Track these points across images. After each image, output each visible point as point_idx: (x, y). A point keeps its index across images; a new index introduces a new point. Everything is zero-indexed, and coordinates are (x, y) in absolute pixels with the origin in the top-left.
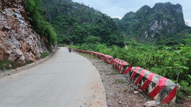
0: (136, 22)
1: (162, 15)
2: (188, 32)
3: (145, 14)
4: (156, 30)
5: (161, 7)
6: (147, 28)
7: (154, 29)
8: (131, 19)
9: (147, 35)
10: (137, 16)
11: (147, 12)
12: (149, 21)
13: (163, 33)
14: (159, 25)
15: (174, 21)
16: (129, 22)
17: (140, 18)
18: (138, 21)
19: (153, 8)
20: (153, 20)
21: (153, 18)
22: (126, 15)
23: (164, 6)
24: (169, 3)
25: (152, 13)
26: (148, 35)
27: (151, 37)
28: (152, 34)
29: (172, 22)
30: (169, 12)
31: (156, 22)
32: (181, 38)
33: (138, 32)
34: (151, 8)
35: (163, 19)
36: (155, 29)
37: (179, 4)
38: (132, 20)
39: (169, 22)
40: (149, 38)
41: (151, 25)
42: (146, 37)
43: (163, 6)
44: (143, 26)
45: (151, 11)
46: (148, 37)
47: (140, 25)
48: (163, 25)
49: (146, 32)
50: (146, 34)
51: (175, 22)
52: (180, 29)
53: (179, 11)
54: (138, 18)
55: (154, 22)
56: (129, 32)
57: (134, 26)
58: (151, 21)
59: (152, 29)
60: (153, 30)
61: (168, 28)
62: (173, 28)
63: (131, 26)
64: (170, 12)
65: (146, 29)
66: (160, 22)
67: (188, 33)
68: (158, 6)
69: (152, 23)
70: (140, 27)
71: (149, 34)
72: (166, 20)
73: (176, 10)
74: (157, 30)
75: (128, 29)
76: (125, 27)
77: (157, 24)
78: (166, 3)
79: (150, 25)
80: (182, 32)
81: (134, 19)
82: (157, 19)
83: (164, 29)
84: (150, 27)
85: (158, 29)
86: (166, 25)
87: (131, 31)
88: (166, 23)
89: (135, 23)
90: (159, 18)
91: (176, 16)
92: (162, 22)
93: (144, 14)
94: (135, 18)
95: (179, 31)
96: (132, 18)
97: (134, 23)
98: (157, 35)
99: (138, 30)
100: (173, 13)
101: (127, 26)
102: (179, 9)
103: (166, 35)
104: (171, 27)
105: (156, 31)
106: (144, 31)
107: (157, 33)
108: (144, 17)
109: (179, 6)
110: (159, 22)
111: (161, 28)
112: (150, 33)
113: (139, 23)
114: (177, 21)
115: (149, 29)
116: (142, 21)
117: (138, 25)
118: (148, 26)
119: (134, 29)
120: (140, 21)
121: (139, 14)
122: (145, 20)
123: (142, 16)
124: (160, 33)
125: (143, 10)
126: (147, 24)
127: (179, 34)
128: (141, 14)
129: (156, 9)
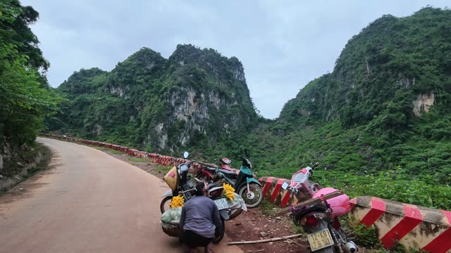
0: (116, 96)
1: (203, 75)
2: (270, 130)
3: (149, 74)
4: (193, 120)
5: (195, 57)
6: (164, 114)
7: (186, 119)
8: (95, 88)
9: (165, 138)
10: (120, 75)
11: (154, 70)
12: (166, 89)
13: (213, 131)
14: (199, 104)
15: (234, 100)
16: (88, 97)
17: (130, 82)
18: (126, 93)
19: (172, 58)
20: (179, 85)
21: (180, 79)
22: (75, 76)
23: (203, 56)
24: (212, 50)
25: (169, 69)
26: (169, 137)
27: (179, 144)
28: (182, 134)
29: (230, 103)
30: (217, 74)
31: (192, 94)
33: (129, 128)
34: (165, 60)
35: (208, 89)
36: (190, 118)
37: (237, 60)
38: (99, 89)
39: (224, 101)
40: (172, 150)
41: (178, 104)
42: (163, 145)
43: (199, 55)
44: (146, 109)
45: (168, 65)
46: (169, 144)
47: (132, 107)
48: (211, 109)
49: (160, 127)
50: (163, 134)
51: (236, 103)
52: (248, 122)
53: (238, 76)
54: (125, 83)
55: (184, 95)
56: (89, 129)
57: (110, 108)
58: (172, 90)
59: (181, 117)
60: (183, 122)
61: (224, 118)
62: (235, 119)
63: (98, 108)
64: (220, 74)
65: (159, 114)
66: (202, 95)
68: (184, 52)
69: (179, 95)
70: (135, 114)
71: (172, 132)
72: (215, 93)
73: (234, 72)
74: (196, 122)
75: (85, 120)
76: (75, 113)
77: (194, 101)
78: (206, 50)
79: (173, 103)
80: (257, 130)
81: (108, 87)
82: (192, 84)
83: (214, 120)
84: (173, 109)
85: (198, 119)
86: (218, 108)
87: (99, 128)
88: (217, 101)
89: (115, 100)
90: (197, 83)
92: (207, 98)
93: (145, 71)
95: (249, 128)
96: (100, 86)
97: (108, 99)
98: (196, 138)
99: (126, 122)
100: (228, 76)
101: (81, 108)
102: (239, 70)
103: (221, 139)
104: (230, 116)
105: (193, 124)
106: (152, 124)
107: (196, 131)
108: (146, 81)
109: (235, 64)
110: (197, 97)
111: (206, 115)
112: (174, 130)
113: (128, 99)
114: (240, 100)
115: (168, 115)
116: (138, 93)
117: (124, 105)
118: (165, 104)
119: (111, 121)
120: (133, 94)
121: (128, 72)
122: (150, 91)
123: (138, 77)
124: (205, 133)
125: (139, 60)
126: (162, 99)
127: (252, 136)
128: (134, 72)
129: (182, 59)
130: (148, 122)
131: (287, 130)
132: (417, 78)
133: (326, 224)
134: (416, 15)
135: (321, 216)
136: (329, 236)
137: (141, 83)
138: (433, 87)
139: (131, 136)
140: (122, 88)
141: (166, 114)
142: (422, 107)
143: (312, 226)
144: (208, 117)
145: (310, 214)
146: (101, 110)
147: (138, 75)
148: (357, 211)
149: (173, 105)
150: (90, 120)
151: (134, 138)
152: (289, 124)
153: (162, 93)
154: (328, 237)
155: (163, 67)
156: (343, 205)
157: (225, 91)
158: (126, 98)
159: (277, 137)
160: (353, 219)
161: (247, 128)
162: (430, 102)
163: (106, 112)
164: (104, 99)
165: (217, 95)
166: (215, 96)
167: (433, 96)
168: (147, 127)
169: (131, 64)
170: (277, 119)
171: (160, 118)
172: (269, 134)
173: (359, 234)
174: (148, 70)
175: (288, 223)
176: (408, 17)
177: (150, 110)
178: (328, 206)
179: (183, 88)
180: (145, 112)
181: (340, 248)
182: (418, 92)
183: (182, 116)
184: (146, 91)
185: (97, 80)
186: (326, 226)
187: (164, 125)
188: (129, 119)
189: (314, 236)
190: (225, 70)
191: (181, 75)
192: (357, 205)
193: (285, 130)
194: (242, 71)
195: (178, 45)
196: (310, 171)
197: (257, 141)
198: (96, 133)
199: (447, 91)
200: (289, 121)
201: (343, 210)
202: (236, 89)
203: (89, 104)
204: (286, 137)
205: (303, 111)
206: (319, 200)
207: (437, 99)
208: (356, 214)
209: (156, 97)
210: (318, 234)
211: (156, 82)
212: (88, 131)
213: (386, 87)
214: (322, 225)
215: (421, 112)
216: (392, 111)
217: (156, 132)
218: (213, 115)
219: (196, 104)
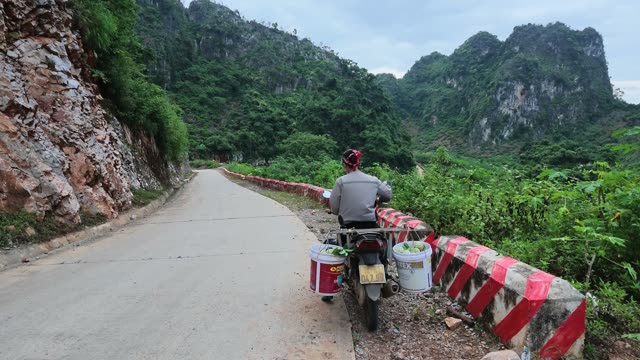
0: (450, 87)
1: (536, 64)
2: (624, 120)
3: (482, 62)
4: (519, 113)
5: (534, 39)
6: (488, 109)
7: (511, 112)
8: (433, 78)
9: (488, 131)
10: (454, 66)
11: (489, 56)
12: (493, 84)
13: (541, 124)
14: (527, 97)
15: (576, 86)
16: (428, 88)
17: (464, 73)
18: (459, 84)
19: (508, 41)
20: (506, 80)
21: (508, 73)
22: (417, 65)
23: (543, 35)
24: (558, 24)
25: (503, 57)
26: (492, 130)
27: (502, 137)
28: (505, 128)
29: (569, 90)
30: (559, 56)
31: (519, 88)
32: (600, 139)
33: (458, 119)
34: (500, 43)
35: (540, 78)
36: (515, 111)
37: (594, 30)
38: (436, 80)
39: (561, 89)
40: (494, 142)
41: (503, 99)
42: (486, 138)
43: (539, 35)
44: (475, 102)
46: (491, 137)
47: (463, 99)
48: (542, 99)
49: (485, 121)
50: (487, 128)
51: (579, 89)
52: (596, 110)
53: (592, 53)
54: (459, 74)
55: (510, 89)
56: (427, 120)
57: (444, 100)
58: (499, 86)
59: (505, 110)
60: (508, 116)
61: (558, 108)
62: (573, 108)
63: (435, 100)
64: (563, 55)
65: (484, 109)
66: (532, 87)
67: (625, 123)
68: (521, 34)
69: (505, 90)
70: (466, 105)
71: (495, 126)
72: (549, 81)
73: (585, 49)
74: (522, 115)
75: (424, 111)
76: (416, 104)
77: (522, 94)
78: (550, 26)
79: (498, 98)
80: (606, 119)
81: (444, 78)
82: (520, 77)
83: (544, 112)
84: (498, 104)
85: (525, 111)
86: (552, 97)
87: (435, 118)
88: (551, 90)
89: (450, 91)
90: (527, 74)
91: (584, 71)
92: (538, 88)
93: (479, 60)
94: (449, 75)
95: (593, 118)
96: (438, 76)
97: (444, 91)
98: (520, 131)
99: (457, 113)
100: (573, 57)
101: (421, 100)
102: (594, 44)
103: (551, 132)
104: (567, 105)
105: (518, 118)
106: (477, 118)
107: (522, 125)
108: (479, 71)
109: (592, 37)
110: (527, 88)
111: (534, 107)
112: (498, 124)
113: (461, 91)
115: (493, 110)
116: (470, 85)
117: (457, 96)
118: (491, 99)
119: (445, 112)
120: (465, 85)
121: (462, 62)
122: (481, 82)
123: (472, 67)
124: (531, 125)
125: (474, 47)
126: (489, 94)
127: (596, 128)
128: (467, 62)
129: (517, 44)
130: (474, 117)
137: (474, 74)
140: (456, 79)
141: (491, 109)
144: (537, 109)
146: (437, 102)
147: (473, 64)
149: (499, 100)
150: (428, 112)
155: (498, 53)
157: (565, 77)
158: (459, 89)
163: (441, 104)
164: (440, 90)
165: (552, 83)
166: (549, 84)
168: (473, 121)
171: (484, 114)
172: (621, 125)
174: (482, 57)
177: (478, 105)
179: (509, 83)
180: (475, 105)
183: (507, 110)
184: (477, 83)
185: (437, 66)
187: (488, 120)
188: (460, 110)
190: (570, 49)
191: (508, 69)
194: (599, 44)
195: (515, 27)
203: (427, 95)
209: (484, 92)
217: (480, 126)
218: (544, 106)
219: (523, 97)
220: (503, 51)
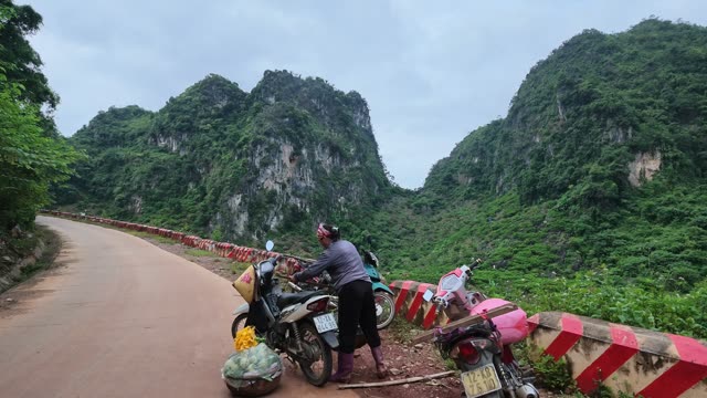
0: (165, 150)
1: (305, 118)
3: (219, 116)
4: (289, 190)
5: (292, 91)
6: (242, 180)
7: (278, 188)
8: (133, 137)
9: (244, 217)
10: (172, 118)
11: (228, 109)
12: (246, 141)
13: (320, 207)
14: (299, 165)
15: (354, 159)
16: (125, 152)
17: (190, 129)
18: (183, 146)
19: (256, 91)
20: (268, 134)
21: (268, 125)
22: (101, 117)
23: (304, 89)
24: (319, 80)
25: (252, 109)
26: (251, 216)
27: (266, 228)
28: (272, 212)
29: (347, 164)
30: (327, 118)
31: (287, 150)
33: (186, 202)
34: (245, 94)
35: (313, 140)
36: (284, 187)
37: (360, 95)
38: (139, 140)
39: (337, 160)
40: (255, 237)
41: (265, 164)
42: (241, 229)
43: (298, 88)
44: (215, 171)
45: (248, 104)
46: (250, 228)
47: (192, 169)
48: (318, 174)
49: (237, 200)
50: (241, 212)
52: (376, 193)
53: (361, 122)
54: (180, 130)
55: (274, 150)
56: (122, 203)
57: (156, 170)
58: (255, 144)
59: (270, 185)
60: (274, 193)
61: (338, 187)
62: (355, 189)
63: (136, 170)
64: (332, 118)
65: (235, 180)
66: (304, 151)
67: (411, 211)
68: (276, 82)
69: (268, 150)
70: (197, 179)
71: (256, 208)
72: (324, 148)
73: (354, 116)
74: (293, 193)
75: (118, 189)
76: (98, 177)
77: (291, 161)
78: (310, 79)
79: (257, 162)
80: (390, 206)
81: (153, 135)
82: (287, 133)
83: (322, 191)
84: (257, 172)
85: (297, 188)
86: (328, 171)
87: (139, 202)
88: (326, 161)
89: (165, 156)
90: (296, 130)
92: (312, 155)
93: (213, 112)
94: (163, 131)
95: (376, 204)
96: (141, 134)
97: (153, 155)
98: (294, 221)
99: (181, 192)
100: (345, 122)
101: (110, 170)
102: (361, 111)
103: (333, 220)
104: (348, 183)
105: (288, 197)
106: (224, 196)
107: (294, 208)
108: (215, 128)
109: (356, 102)
110: (297, 152)
111: (309, 182)
112: (259, 205)
113: (185, 156)
114: (363, 160)
115: (250, 182)
116: (202, 146)
117: (179, 165)
118: (244, 164)
119: (157, 191)
120: (194, 147)
121: (185, 112)
122: (221, 143)
123: (202, 121)
124: (308, 210)
125: (205, 94)
126: (240, 156)
127: (381, 216)
128: (195, 113)
129: (273, 93)
130: (218, 192)
131: (436, 206)
132: (635, 128)
133: (490, 356)
134: (635, 30)
135: (483, 343)
136: (494, 375)
137: (207, 131)
138: (659, 141)
139: (190, 215)
140: (176, 138)
141: (245, 181)
142: (643, 173)
143: (467, 360)
144: (313, 186)
145: (466, 341)
146: (143, 173)
147: (201, 117)
148: (540, 334)
149: (257, 165)
150: (123, 189)
151: (194, 218)
152: (439, 197)
153: (240, 146)
154: (493, 377)
155: (243, 106)
156: (518, 327)
157: (340, 145)
158: (182, 154)
159: (420, 217)
160: (534, 347)
161: (374, 203)
162: (654, 164)
163: (150, 176)
164: (147, 155)
165: (327, 151)
166: (323, 152)
167: (658, 155)
168: (215, 201)
169: (190, 100)
170: (421, 190)
171: (235, 187)
172: (408, 212)
173: (543, 370)
174: (217, 109)
175: (433, 354)
176: (622, 33)
177: (221, 174)
178: (494, 328)
179: (272, 140)
180: (214, 177)
181: (512, 393)
182: (635, 149)
183: (272, 183)
184: (215, 144)
185: (136, 125)
186: (491, 359)
187: (243, 198)
188: (187, 188)
189: (471, 376)
190: (339, 112)
191: (271, 119)
192: (540, 326)
193: (432, 207)
194: (366, 114)
195: (266, 72)
196: (467, 272)
197: (389, 224)
198: (134, 210)
199: (679, 147)
200: (439, 193)
201: (517, 334)
202: (358, 141)
203: (122, 162)
204: (435, 218)
205: (460, 178)
206: (479, 319)
207: (665, 160)
208: (537, 339)
209: (230, 153)
210: (478, 372)
211: (231, 129)
212: (121, 206)
213: (587, 141)
214: (483, 358)
215: (640, 180)
216: (597, 178)
217: (230, 210)
218: (321, 182)
219: (293, 165)
220: (251, 103)
